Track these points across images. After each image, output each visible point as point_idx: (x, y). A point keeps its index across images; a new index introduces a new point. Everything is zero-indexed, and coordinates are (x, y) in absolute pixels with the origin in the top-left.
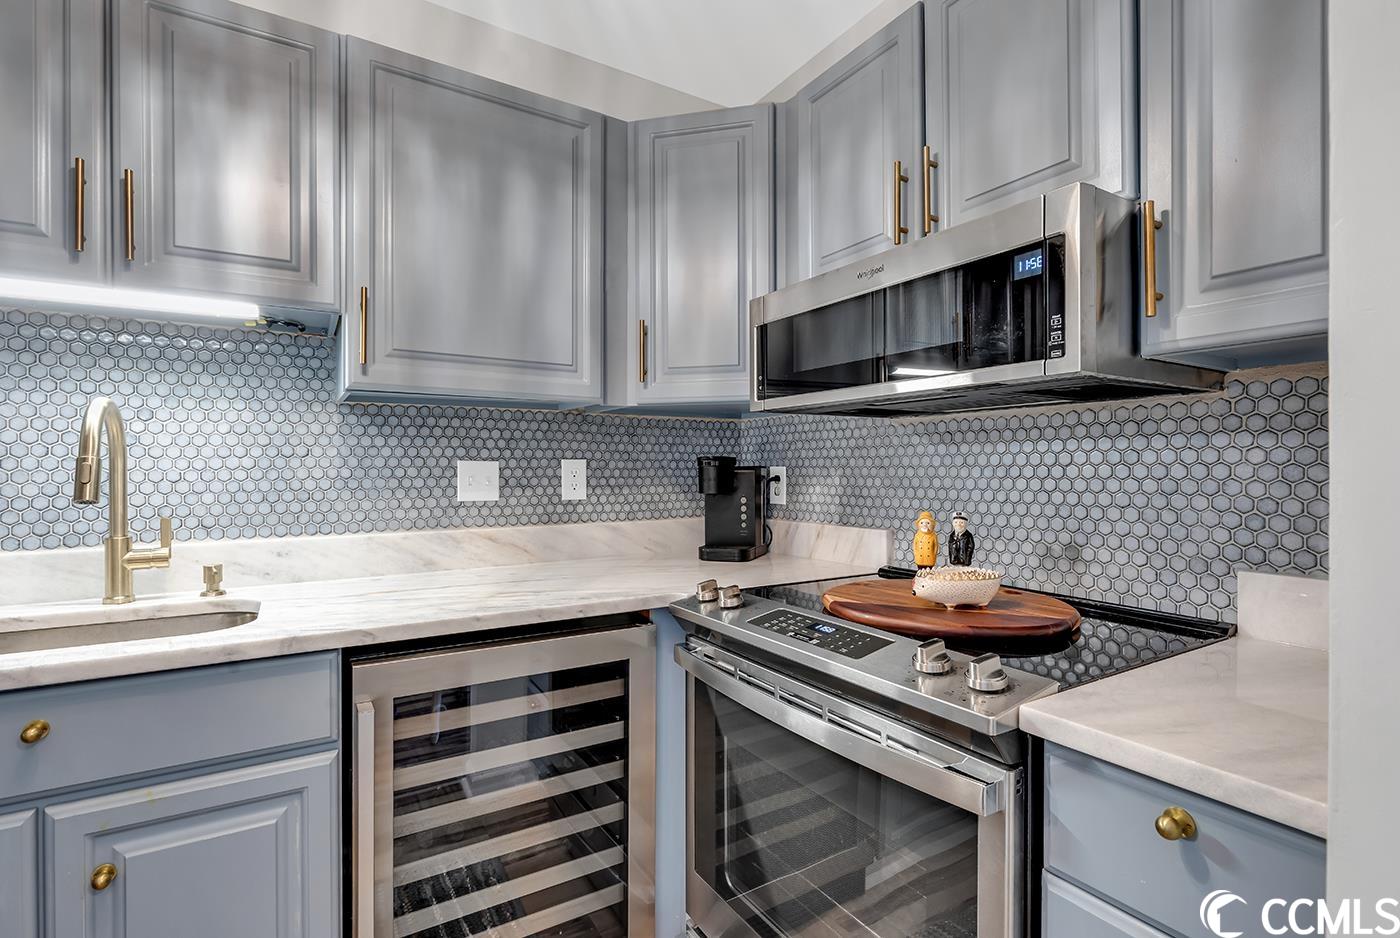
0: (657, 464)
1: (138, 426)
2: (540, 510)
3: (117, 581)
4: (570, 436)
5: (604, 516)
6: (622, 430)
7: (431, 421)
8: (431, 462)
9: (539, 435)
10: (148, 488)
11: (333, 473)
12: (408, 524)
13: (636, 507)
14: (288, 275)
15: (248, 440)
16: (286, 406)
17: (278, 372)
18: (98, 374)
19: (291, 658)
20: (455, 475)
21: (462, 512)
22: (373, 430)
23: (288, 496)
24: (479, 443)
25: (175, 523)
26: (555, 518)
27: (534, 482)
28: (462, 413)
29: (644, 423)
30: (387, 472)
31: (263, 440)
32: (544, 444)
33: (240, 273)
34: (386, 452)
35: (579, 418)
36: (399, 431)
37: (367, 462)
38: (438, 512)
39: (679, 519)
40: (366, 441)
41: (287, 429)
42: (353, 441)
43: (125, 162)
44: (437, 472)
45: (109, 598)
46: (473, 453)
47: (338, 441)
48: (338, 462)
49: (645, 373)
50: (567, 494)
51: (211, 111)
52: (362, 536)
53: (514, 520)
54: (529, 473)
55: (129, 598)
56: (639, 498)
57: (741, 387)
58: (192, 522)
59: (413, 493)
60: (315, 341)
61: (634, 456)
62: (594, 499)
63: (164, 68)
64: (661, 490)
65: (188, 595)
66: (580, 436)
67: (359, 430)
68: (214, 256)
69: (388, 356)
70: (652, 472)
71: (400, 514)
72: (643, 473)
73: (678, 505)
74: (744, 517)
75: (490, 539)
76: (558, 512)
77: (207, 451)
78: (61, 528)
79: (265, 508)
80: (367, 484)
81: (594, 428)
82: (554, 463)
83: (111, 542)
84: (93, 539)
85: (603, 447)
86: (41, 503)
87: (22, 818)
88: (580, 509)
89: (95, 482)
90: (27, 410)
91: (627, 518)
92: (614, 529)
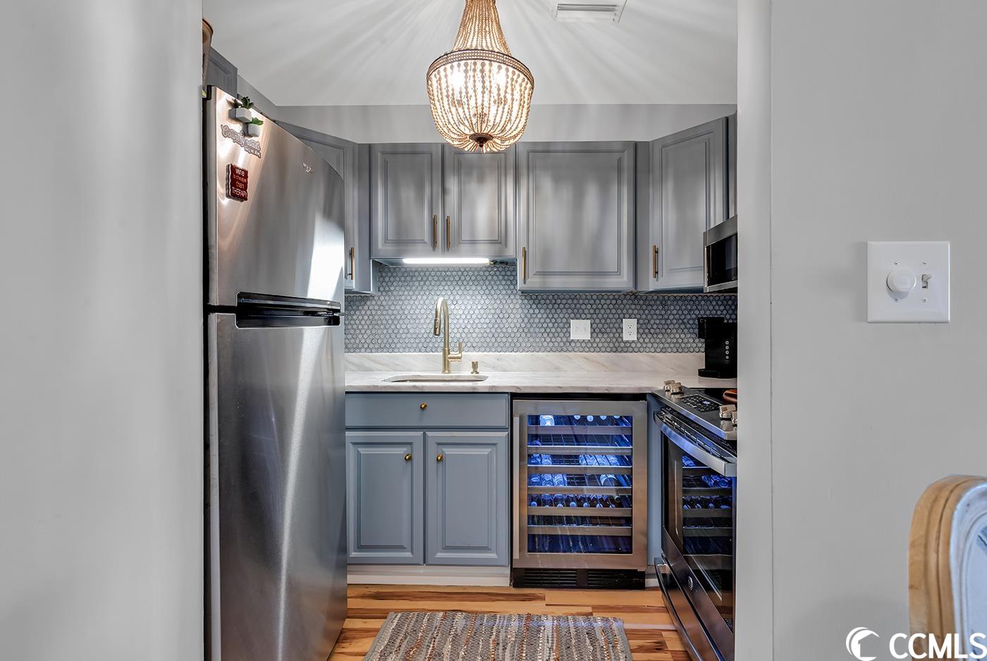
0: (680, 321)
1: (453, 307)
2: (611, 345)
3: (446, 365)
4: (628, 306)
5: (647, 350)
6: (658, 303)
7: (559, 301)
8: (559, 320)
9: (611, 306)
10: (455, 331)
11: (518, 326)
12: (548, 349)
13: (667, 345)
14: (498, 246)
15: (488, 311)
16: (501, 297)
17: (498, 283)
18: (441, 288)
19: (493, 393)
20: (570, 327)
21: (573, 344)
22: (534, 306)
23: (502, 335)
24: (581, 311)
25: (463, 345)
26: (619, 349)
27: (608, 330)
28: (573, 297)
29: (672, 298)
30: (540, 325)
31: (493, 311)
32: (614, 311)
33: (482, 247)
34: (539, 316)
35: (633, 296)
36: (545, 306)
37: (532, 321)
38: (562, 344)
39: (695, 353)
40: (531, 311)
41: (501, 307)
42: (526, 311)
43: (447, 214)
44: (561, 325)
45: (444, 372)
46: (578, 316)
47: (520, 311)
48: (520, 321)
49: (657, 273)
50: (626, 337)
51: (473, 186)
52: (529, 353)
53: (598, 349)
54: (606, 326)
55: (449, 372)
56: (669, 340)
58: (469, 345)
59: (551, 335)
60: (511, 268)
61: (666, 317)
62: (641, 340)
63: (458, 175)
64: (683, 336)
65: (467, 372)
66: (633, 307)
67: (529, 306)
68: (473, 242)
69: (534, 275)
70: (677, 326)
71: (545, 344)
72: (671, 326)
73: (694, 345)
74: (727, 353)
75: (586, 358)
76: (620, 346)
77: (474, 316)
78: (431, 345)
79: (493, 340)
80: (532, 330)
81: (641, 302)
82: (619, 321)
83: (444, 351)
84: (439, 349)
85: (647, 312)
86: (425, 336)
87: (420, 433)
88: (633, 345)
89: (439, 328)
90: (422, 302)
91: (661, 351)
92: (653, 357)
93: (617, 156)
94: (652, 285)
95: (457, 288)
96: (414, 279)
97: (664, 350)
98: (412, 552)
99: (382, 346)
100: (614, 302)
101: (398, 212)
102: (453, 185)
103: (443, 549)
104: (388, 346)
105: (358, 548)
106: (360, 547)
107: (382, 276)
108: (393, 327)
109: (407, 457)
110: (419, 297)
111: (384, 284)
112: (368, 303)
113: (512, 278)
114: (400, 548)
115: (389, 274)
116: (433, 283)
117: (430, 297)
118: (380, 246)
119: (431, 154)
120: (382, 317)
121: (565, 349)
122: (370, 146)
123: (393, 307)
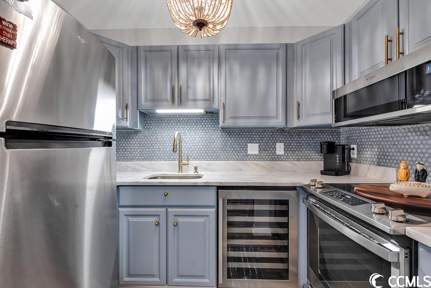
0: (308, 144)
1: (184, 137)
2: (270, 157)
3: (180, 168)
4: (279, 136)
5: (290, 160)
6: (296, 134)
7: (241, 133)
8: (241, 144)
9: (270, 136)
11: (219, 147)
12: (236, 159)
13: (300, 157)
14: (208, 102)
15: (203, 139)
16: (210, 131)
17: (208, 124)
18: (177, 127)
19: (206, 186)
20: (247, 147)
21: (249, 157)
22: (228, 136)
23: (210, 152)
24: (253, 139)
25: (190, 157)
26: (274, 159)
27: (268, 149)
28: (249, 131)
29: (303, 132)
30: (231, 146)
31: (205, 139)
32: (271, 139)
33: (200, 103)
34: (231, 141)
35: (282, 131)
36: (234, 136)
37: (227, 144)
38: (243, 157)
39: (316, 162)
40: (226, 139)
41: (210, 136)
42: (224, 139)
43: (180, 85)
44: (243, 146)
45: (179, 172)
46: (252, 141)
47: (220, 139)
48: (220, 144)
49: (299, 117)
50: (278, 153)
51: (194, 69)
52: (225, 162)
53: (263, 159)
54: (267, 147)
55: (182, 172)
56: (301, 154)
57: (329, 119)
58: (193, 157)
59: (237, 152)
60: (216, 116)
61: (300, 142)
62: (286, 154)
63: (187, 63)
64: (309, 152)
65: (192, 173)
66: (282, 136)
67: (225, 136)
68: (195, 100)
69: (229, 118)
70: (306, 147)
71: (234, 157)
72: (303, 147)
73: (315, 157)
74: (338, 161)
75: (256, 164)
76: (276, 158)
77: (195, 142)
78: (172, 157)
79: (206, 154)
80: (227, 149)
81: (286, 134)
82: (274, 144)
83: (179, 160)
84: (177, 159)
85: (289, 139)
86: (169, 152)
87: (164, 209)
88: (282, 157)
89: (176, 148)
90: (167, 134)
91: (297, 160)
92: (293, 163)
93: (276, 51)
94: (295, 123)
96: (163, 122)
97: (299, 160)
98: (160, 278)
99: (146, 158)
100: (271, 134)
101: (153, 83)
102: (183, 70)
103: (178, 276)
104: (149, 158)
105: (128, 275)
106: (129, 275)
107: (146, 121)
108: (152, 147)
109: (157, 224)
110: (166, 131)
111: (147, 125)
112: (138, 135)
113: (216, 121)
114: (153, 276)
115: (150, 119)
116: (173, 124)
118: (143, 103)
119: (171, 51)
120: (146, 142)
121: (245, 159)
122: (137, 48)
123: (151, 137)
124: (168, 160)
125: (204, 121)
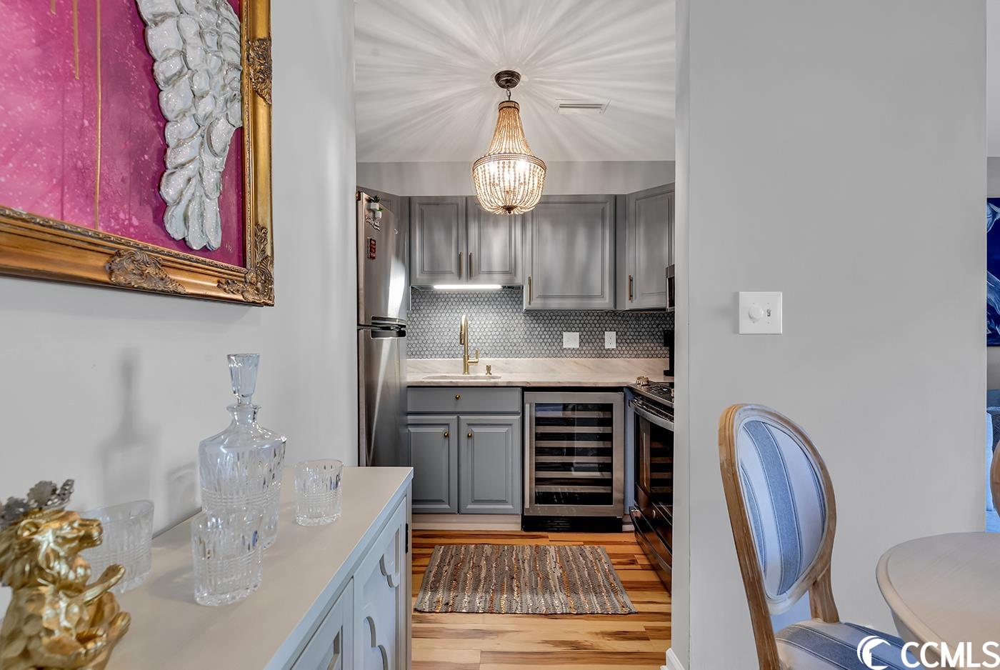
1: (470, 323)
2: (596, 352)
3: (466, 369)
4: (608, 322)
5: (624, 356)
6: (633, 319)
7: (554, 318)
8: (554, 333)
9: (596, 322)
11: (522, 337)
12: (546, 355)
13: (639, 352)
14: (508, 275)
15: (498, 326)
16: (508, 314)
17: (506, 303)
18: (460, 307)
19: (509, 387)
20: (563, 338)
21: (565, 352)
22: (535, 322)
23: (509, 344)
24: (571, 325)
25: (479, 352)
26: (602, 355)
27: (593, 340)
28: (565, 314)
29: (644, 315)
30: (539, 337)
31: (502, 326)
32: (597, 325)
33: (496, 277)
34: (539, 329)
35: (613, 314)
36: (543, 321)
37: (533, 333)
38: (556, 352)
40: (532, 325)
41: (509, 322)
42: (528, 325)
43: (470, 252)
44: (556, 336)
45: (464, 373)
46: (569, 329)
47: (523, 325)
48: (523, 333)
49: (631, 296)
50: (607, 346)
51: (490, 230)
52: (531, 359)
53: (585, 356)
54: (591, 337)
55: (469, 372)
56: (641, 348)
58: (483, 352)
59: (548, 344)
60: (517, 291)
61: (639, 330)
62: (619, 348)
64: (652, 345)
65: (483, 372)
66: (613, 322)
67: (530, 322)
68: (490, 273)
69: (538, 298)
70: (648, 337)
71: (543, 352)
72: (643, 337)
73: (661, 352)
75: (577, 363)
76: (603, 353)
78: (453, 352)
79: (502, 348)
80: (532, 341)
81: (620, 318)
82: (602, 333)
83: (464, 357)
84: (460, 356)
85: (624, 326)
86: (448, 345)
87: (455, 417)
88: (613, 352)
90: (445, 319)
91: (635, 357)
92: (628, 361)
93: (601, 206)
94: (628, 305)
95: (473, 307)
96: (439, 300)
97: (637, 356)
98: (449, 504)
99: (414, 353)
100: (598, 318)
101: (432, 248)
102: (474, 231)
103: (473, 502)
104: (418, 353)
108: (422, 338)
109: (445, 435)
110: (443, 315)
113: (517, 300)
114: (440, 501)
115: (420, 296)
116: (454, 303)
117: (452, 315)
118: (418, 276)
119: (457, 205)
120: (413, 331)
121: (559, 355)
122: (410, 199)
123: (422, 323)
124: (446, 356)
125: (499, 299)
